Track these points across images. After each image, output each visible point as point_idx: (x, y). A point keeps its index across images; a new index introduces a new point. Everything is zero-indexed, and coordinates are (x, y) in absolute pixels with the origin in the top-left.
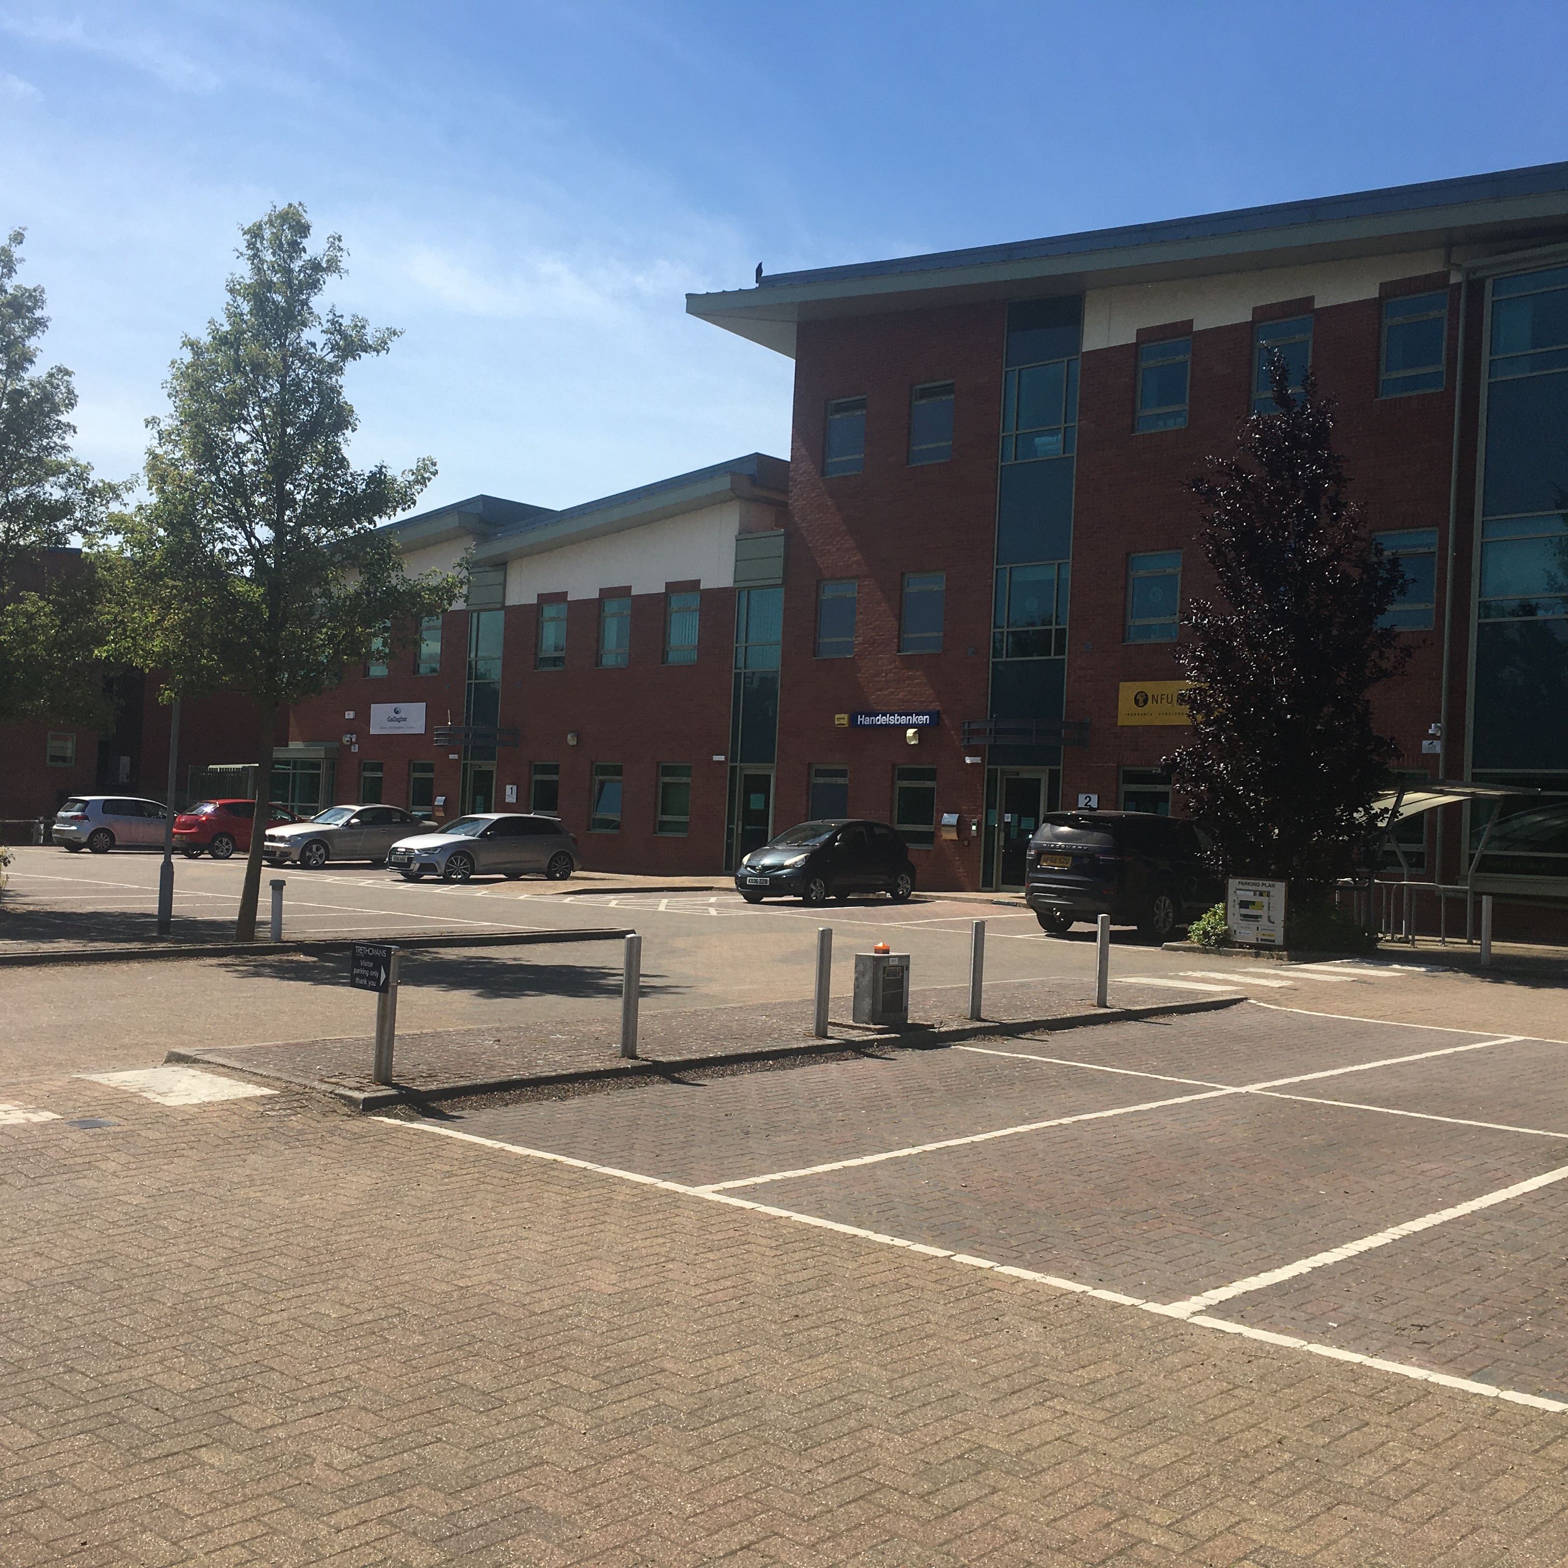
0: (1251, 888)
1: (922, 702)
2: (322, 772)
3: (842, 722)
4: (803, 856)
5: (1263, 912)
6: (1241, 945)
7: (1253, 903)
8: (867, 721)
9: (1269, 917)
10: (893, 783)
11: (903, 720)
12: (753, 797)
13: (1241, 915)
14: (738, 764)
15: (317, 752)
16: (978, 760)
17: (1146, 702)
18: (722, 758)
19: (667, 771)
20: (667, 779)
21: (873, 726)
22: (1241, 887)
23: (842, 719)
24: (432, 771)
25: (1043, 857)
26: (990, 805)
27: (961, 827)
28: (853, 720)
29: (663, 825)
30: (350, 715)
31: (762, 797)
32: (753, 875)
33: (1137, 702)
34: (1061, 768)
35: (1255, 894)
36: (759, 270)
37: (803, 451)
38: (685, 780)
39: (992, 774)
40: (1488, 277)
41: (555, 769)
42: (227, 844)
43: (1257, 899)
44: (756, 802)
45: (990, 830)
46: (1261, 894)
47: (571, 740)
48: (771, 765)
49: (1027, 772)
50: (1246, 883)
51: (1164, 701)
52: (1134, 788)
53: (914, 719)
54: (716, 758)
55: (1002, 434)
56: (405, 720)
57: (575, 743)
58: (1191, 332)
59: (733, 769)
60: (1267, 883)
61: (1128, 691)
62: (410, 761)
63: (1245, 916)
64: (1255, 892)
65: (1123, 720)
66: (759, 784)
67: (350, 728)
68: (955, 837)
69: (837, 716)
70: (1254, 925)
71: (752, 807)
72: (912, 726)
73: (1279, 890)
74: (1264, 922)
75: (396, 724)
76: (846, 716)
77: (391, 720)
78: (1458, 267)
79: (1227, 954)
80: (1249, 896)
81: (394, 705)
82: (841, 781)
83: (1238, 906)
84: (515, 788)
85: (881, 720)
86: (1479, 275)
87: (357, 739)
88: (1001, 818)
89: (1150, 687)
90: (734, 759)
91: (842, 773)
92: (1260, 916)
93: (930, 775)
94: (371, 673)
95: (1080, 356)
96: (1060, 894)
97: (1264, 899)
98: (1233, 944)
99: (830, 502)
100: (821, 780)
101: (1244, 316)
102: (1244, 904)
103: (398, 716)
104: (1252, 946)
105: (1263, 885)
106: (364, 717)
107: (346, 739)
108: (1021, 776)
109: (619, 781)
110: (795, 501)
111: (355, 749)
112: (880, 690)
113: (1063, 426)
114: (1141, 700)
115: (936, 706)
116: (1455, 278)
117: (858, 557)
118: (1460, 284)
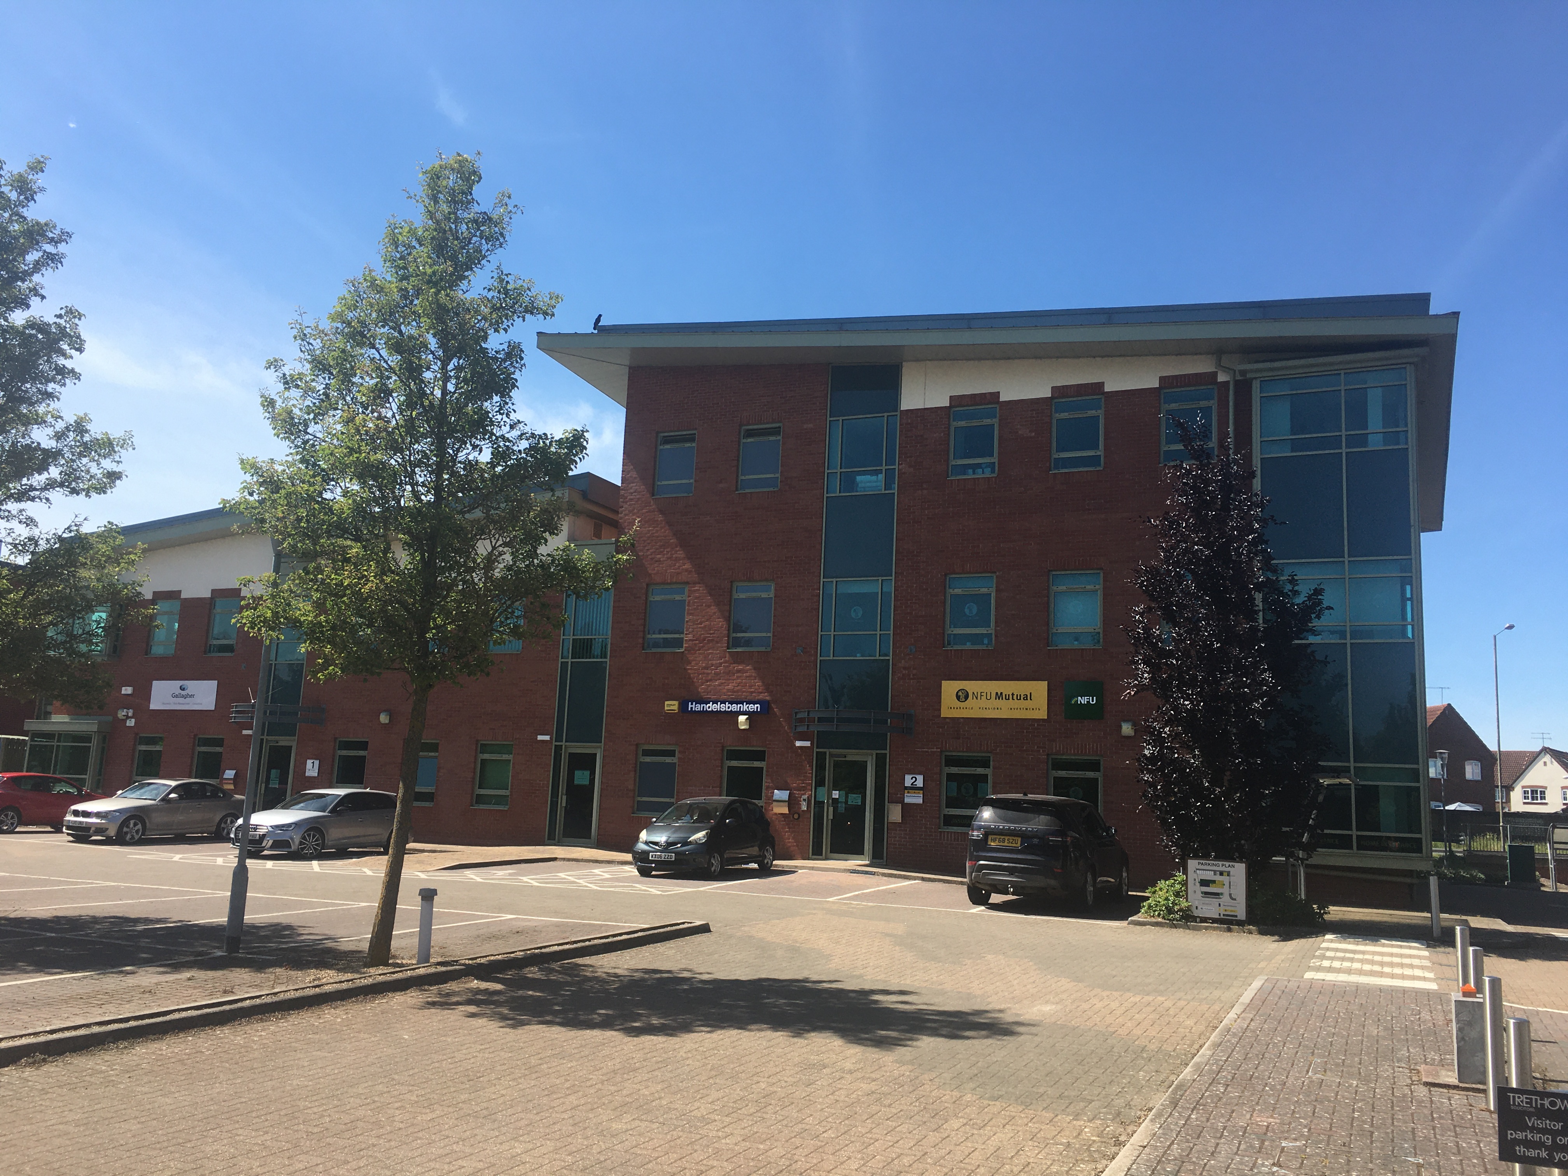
0: (1211, 868)
1: (752, 692)
2: (94, 745)
3: (672, 708)
4: (704, 833)
5: (1225, 890)
6: (1204, 920)
7: (1214, 882)
8: (698, 708)
9: (1230, 895)
10: (722, 763)
11: (735, 708)
12: (578, 774)
13: (1202, 893)
14: (563, 743)
15: (88, 725)
16: (807, 744)
17: (967, 697)
18: (547, 738)
19: (484, 749)
20: (486, 756)
21: (704, 712)
22: (1201, 867)
23: (672, 706)
24: (221, 746)
25: (990, 837)
26: (820, 783)
27: (792, 802)
28: (683, 706)
29: (480, 799)
30: (127, 690)
31: (587, 773)
32: (657, 851)
33: (958, 697)
34: (887, 752)
35: (1215, 874)
36: (598, 320)
37: (634, 474)
38: (505, 757)
39: (821, 757)
40: (1256, 378)
41: (363, 746)
42: (13, 818)
43: (1218, 878)
44: (581, 777)
45: (819, 804)
46: (1221, 874)
47: (384, 718)
48: (598, 744)
49: (853, 755)
50: (1206, 864)
51: (984, 698)
52: (954, 770)
53: (745, 707)
54: (540, 738)
55: (826, 471)
56: (192, 696)
57: (387, 722)
58: (998, 402)
59: (558, 749)
60: (1227, 864)
61: (949, 688)
62: (195, 735)
63: (1206, 893)
64: (1215, 872)
65: (945, 713)
66: (586, 762)
67: (126, 703)
68: (785, 810)
69: (666, 703)
70: (1215, 901)
71: (576, 782)
72: (744, 713)
73: (1239, 870)
74: (1226, 898)
75: (181, 700)
76: (676, 703)
77: (177, 696)
78: (1226, 369)
79: (1195, 929)
80: (1209, 876)
81: (181, 683)
82: (668, 760)
83: (1198, 884)
84: (317, 762)
85: (712, 707)
86: (1249, 376)
87: (134, 714)
88: (830, 795)
89: (971, 686)
90: (559, 738)
91: (671, 753)
92: (1222, 894)
93: (759, 756)
94: (153, 652)
95: (898, 413)
96: (1011, 871)
97: (1225, 879)
98: (1194, 919)
99: (660, 518)
100: (648, 759)
101: (1045, 392)
102: (1204, 883)
103: (183, 693)
104: (1214, 921)
105: (1223, 865)
106: (144, 693)
107: (121, 714)
108: (847, 759)
109: (436, 757)
110: (626, 515)
111: (131, 723)
112: (710, 680)
113: (884, 468)
114: (962, 696)
115: (766, 697)
116: (1222, 378)
117: (688, 566)
118: (1227, 383)
